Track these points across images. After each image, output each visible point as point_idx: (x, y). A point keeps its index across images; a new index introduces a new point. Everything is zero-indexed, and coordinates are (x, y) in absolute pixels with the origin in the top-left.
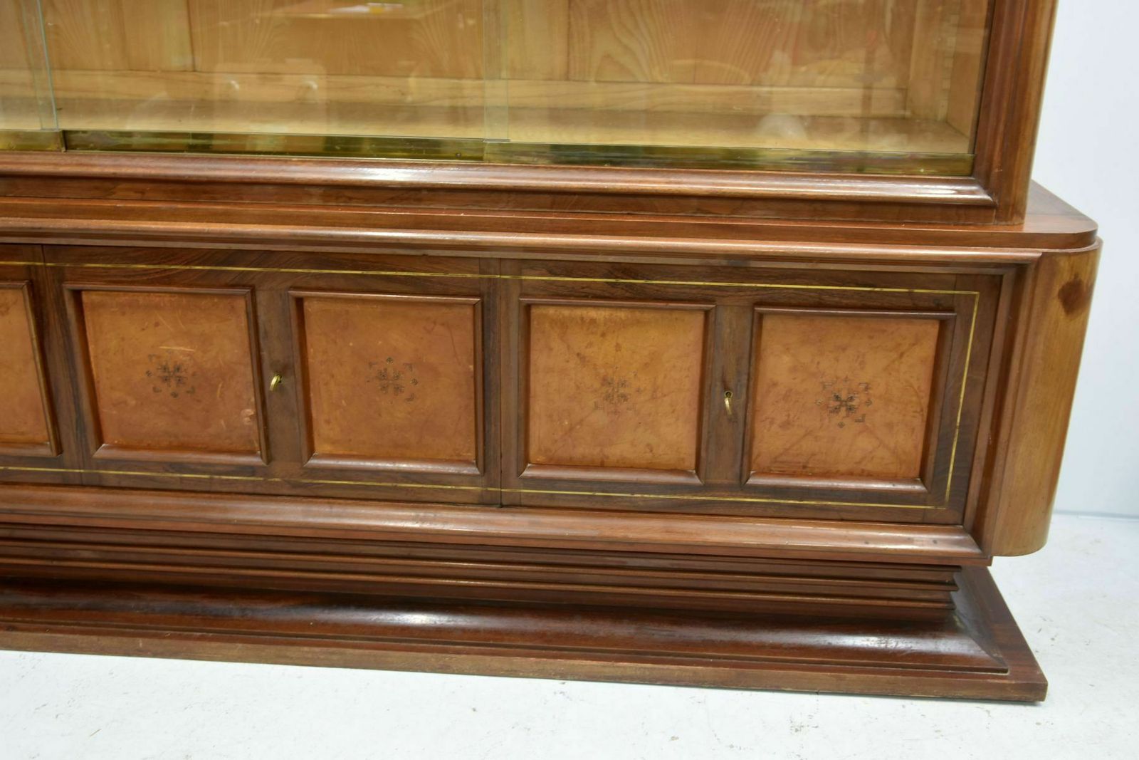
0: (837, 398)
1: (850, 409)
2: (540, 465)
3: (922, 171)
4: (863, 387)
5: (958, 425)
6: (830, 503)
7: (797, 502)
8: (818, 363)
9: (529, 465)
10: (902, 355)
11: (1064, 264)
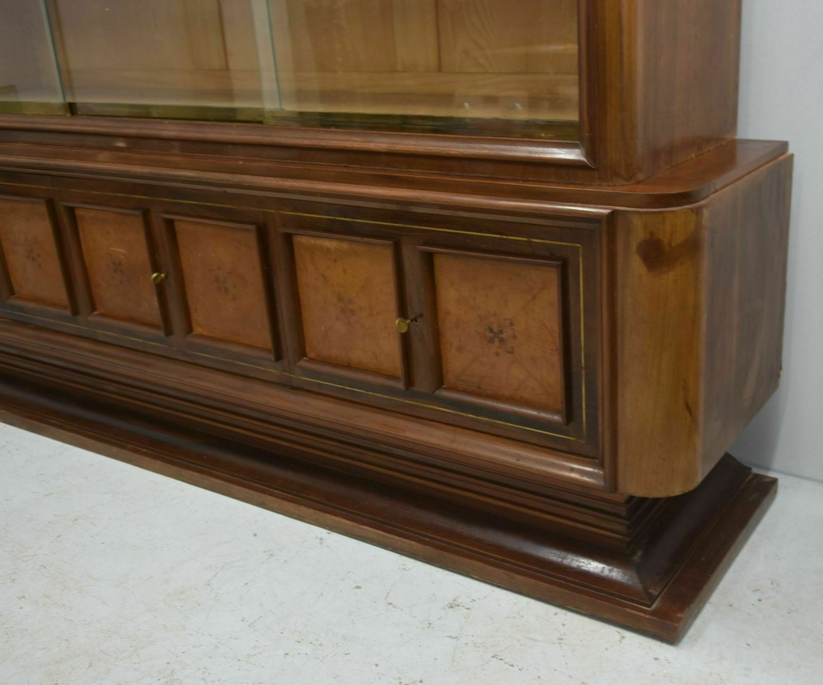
0: (491, 330)
1: (502, 341)
2: (312, 360)
3: (543, 135)
4: (508, 322)
5: (583, 366)
6: (498, 422)
7: (475, 417)
8: (475, 298)
9: (305, 358)
10: (534, 297)
11: (637, 222)
